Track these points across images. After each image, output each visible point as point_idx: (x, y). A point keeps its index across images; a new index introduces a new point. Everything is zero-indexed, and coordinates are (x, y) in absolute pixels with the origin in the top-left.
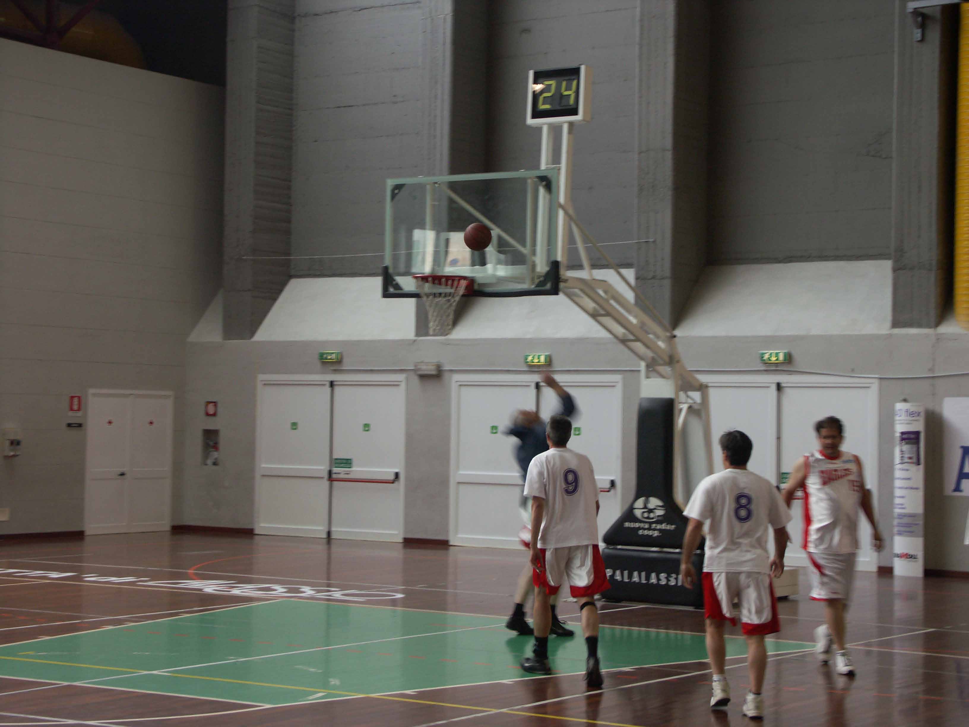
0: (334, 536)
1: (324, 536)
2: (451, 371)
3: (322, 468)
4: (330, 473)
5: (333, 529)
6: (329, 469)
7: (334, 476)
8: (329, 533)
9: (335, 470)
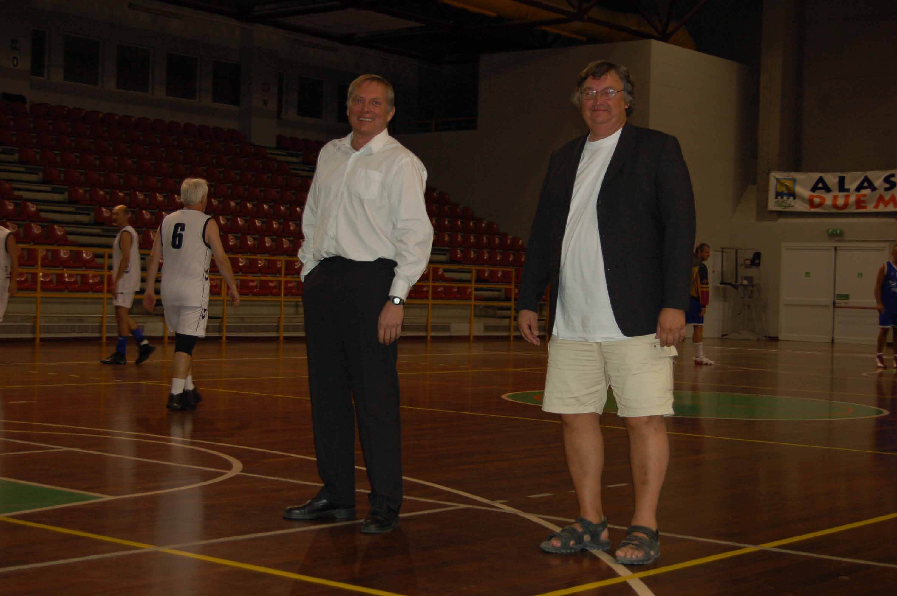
0: (836, 341)
1: (830, 341)
3: (828, 300)
4: (834, 303)
5: (835, 337)
6: (832, 300)
7: (837, 305)
8: (833, 340)
9: (837, 301)
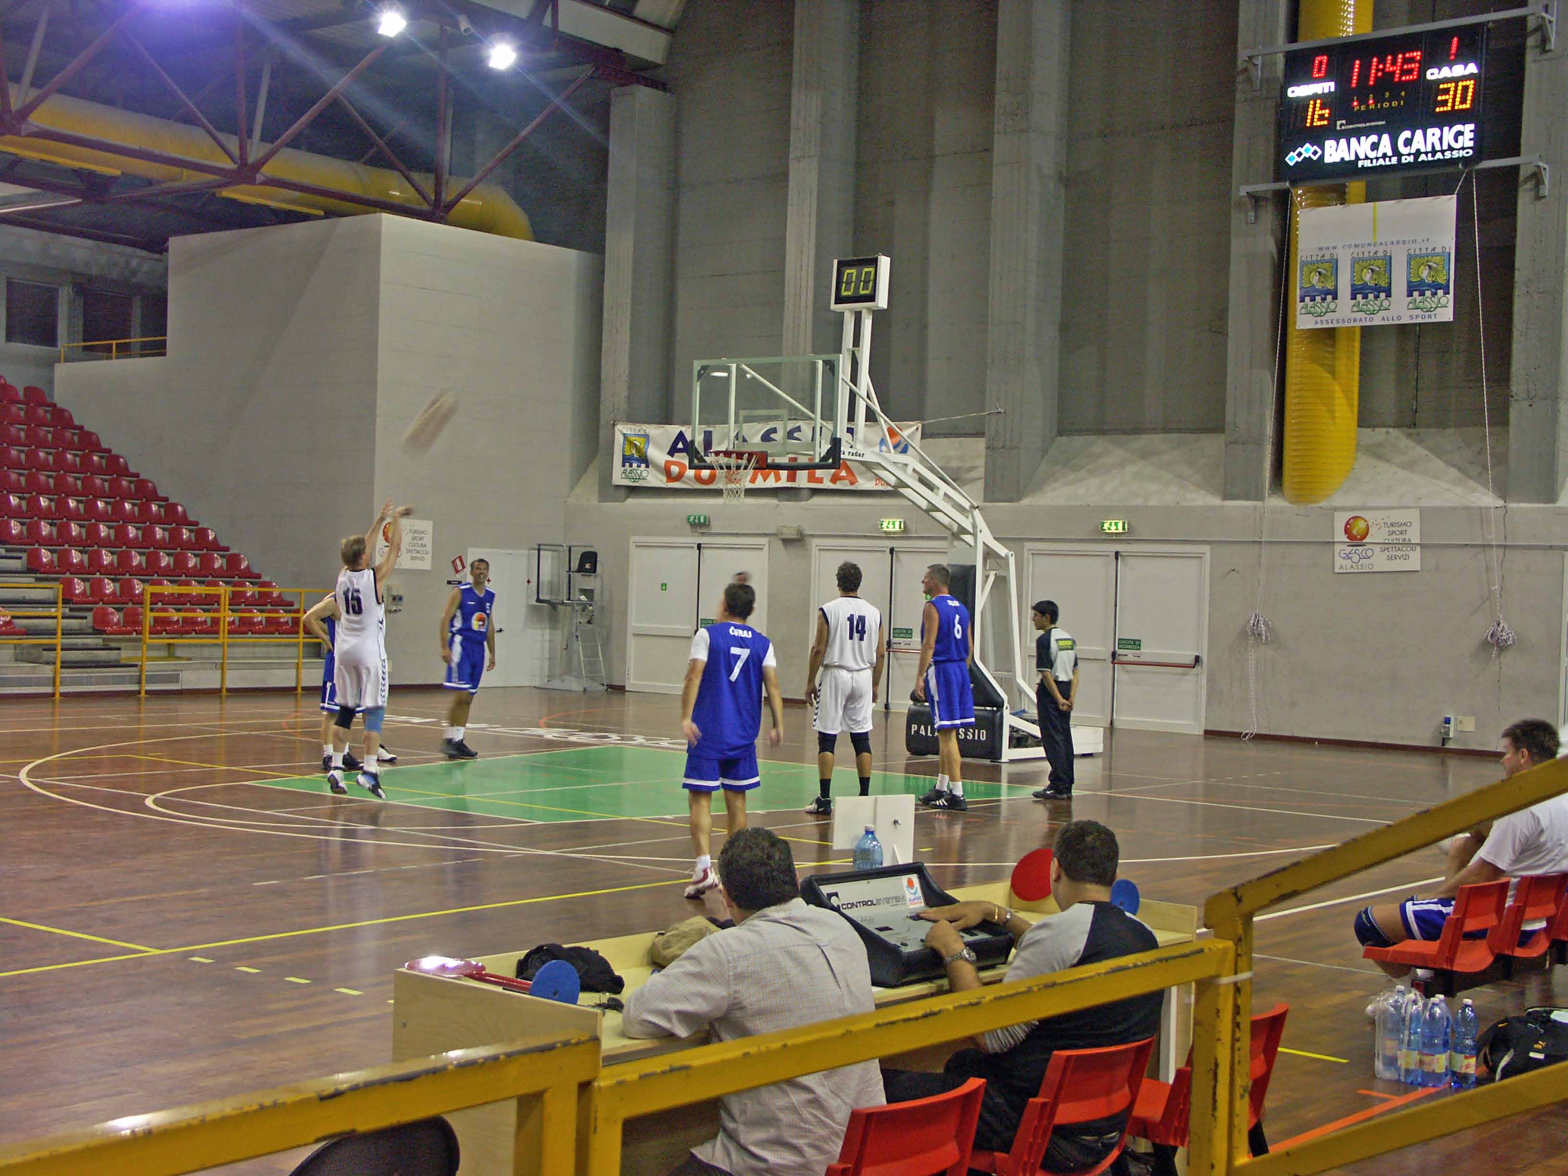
2: (812, 535)
3: (689, 628)
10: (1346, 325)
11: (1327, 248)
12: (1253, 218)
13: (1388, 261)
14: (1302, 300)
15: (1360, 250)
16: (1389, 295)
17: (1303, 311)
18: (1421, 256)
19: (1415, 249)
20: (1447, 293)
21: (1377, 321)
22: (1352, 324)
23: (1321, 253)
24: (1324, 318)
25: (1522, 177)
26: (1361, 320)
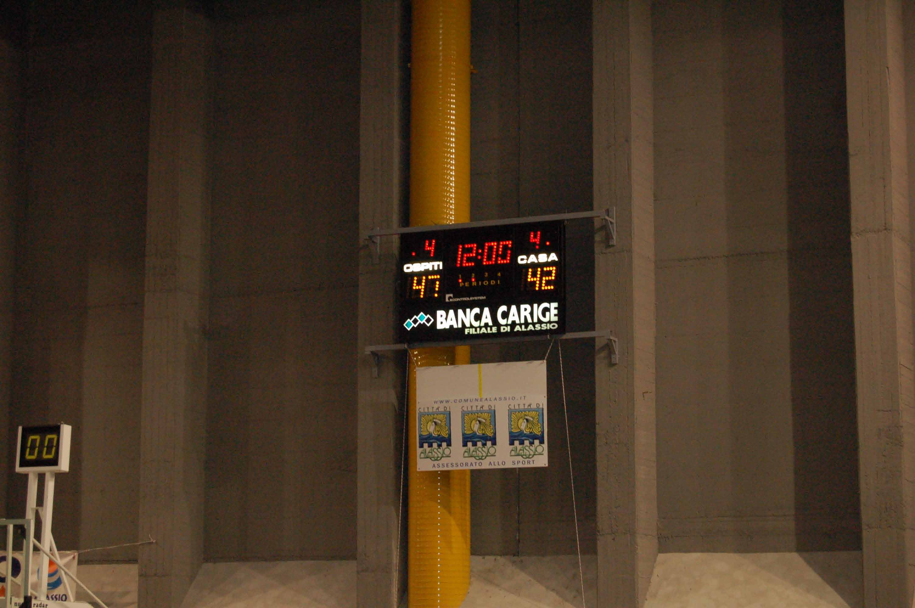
10: (459, 468)
11: (442, 402)
12: (376, 373)
13: (493, 414)
14: (421, 446)
15: (469, 404)
16: (494, 443)
17: (422, 455)
18: (520, 411)
19: (514, 405)
20: (542, 442)
21: (485, 465)
22: (464, 468)
23: (436, 406)
24: (440, 462)
25: (597, 348)
26: (472, 464)
